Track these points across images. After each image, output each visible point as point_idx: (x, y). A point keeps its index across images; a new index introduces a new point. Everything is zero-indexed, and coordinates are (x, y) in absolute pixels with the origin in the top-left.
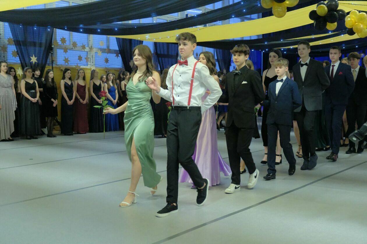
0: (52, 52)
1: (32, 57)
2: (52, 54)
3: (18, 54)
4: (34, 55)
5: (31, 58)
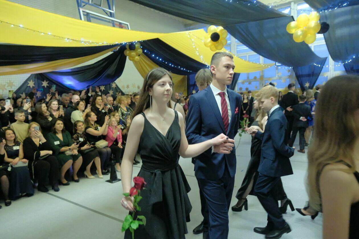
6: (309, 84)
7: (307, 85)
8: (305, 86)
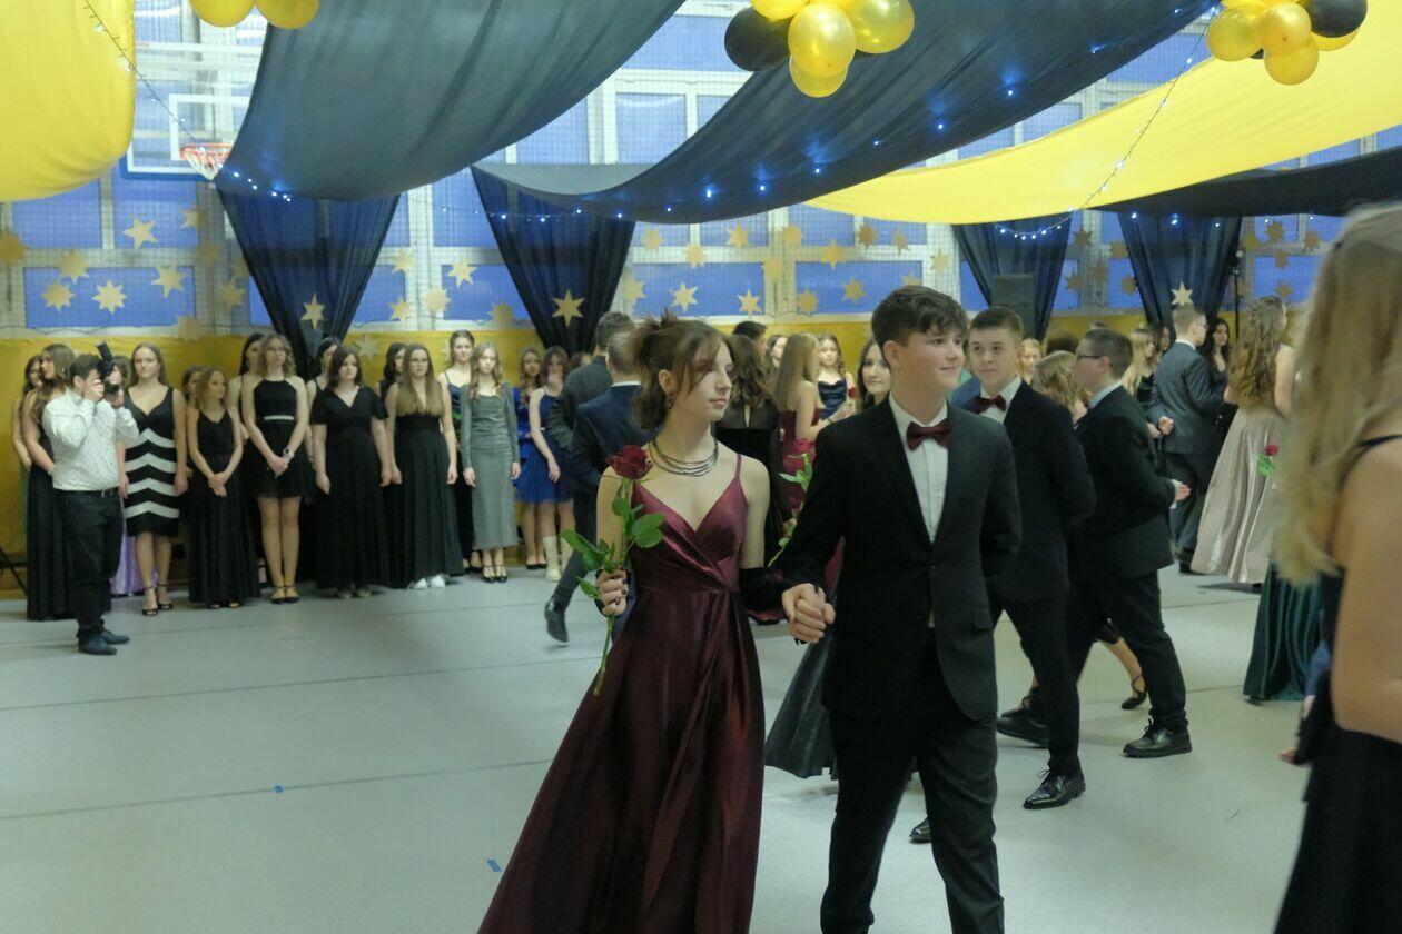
0: (1237, 272)
1: (1178, 289)
2: (1236, 276)
3: (1137, 285)
4: (1182, 285)
5: (1175, 292)
6: (320, 308)
7: (314, 313)
8: (306, 317)
